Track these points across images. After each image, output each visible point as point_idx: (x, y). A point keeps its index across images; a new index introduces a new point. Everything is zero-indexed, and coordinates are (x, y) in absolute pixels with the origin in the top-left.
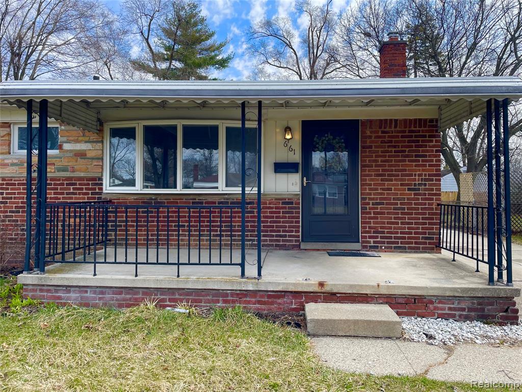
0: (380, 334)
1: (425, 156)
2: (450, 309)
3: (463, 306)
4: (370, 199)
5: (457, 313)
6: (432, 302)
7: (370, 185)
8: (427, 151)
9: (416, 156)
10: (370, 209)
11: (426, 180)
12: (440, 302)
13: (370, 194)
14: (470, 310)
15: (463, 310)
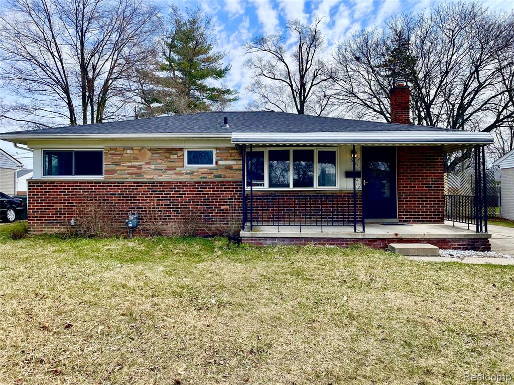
0: (429, 254)
1: (435, 168)
2: (458, 245)
3: (464, 243)
5: (462, 247)
6: (450, 242)
8: (436, 165)
9: (430, 168)
10: (403, 198)
11: (435, 181)
12: (454, 242)
13: (403, 190)
14: (468, 245)
15: (465, 245)
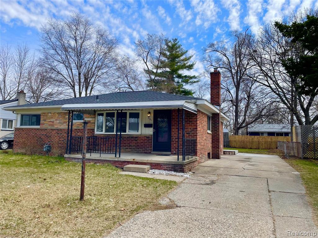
0: (141, 171)
1: (192, 122)
2: (166, 167)
3: (170, 167)
4: (174, 137)
5: (168, 169)
7: (174, 132)
8: (193, 120)
9: (189, 122)
10: (174, 140)
11: (192, 130)
13: (174, 135)
14: (172, 168)
15: (170, 168)
